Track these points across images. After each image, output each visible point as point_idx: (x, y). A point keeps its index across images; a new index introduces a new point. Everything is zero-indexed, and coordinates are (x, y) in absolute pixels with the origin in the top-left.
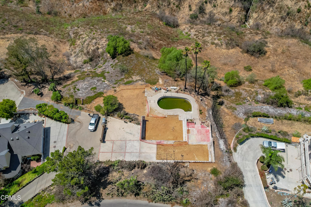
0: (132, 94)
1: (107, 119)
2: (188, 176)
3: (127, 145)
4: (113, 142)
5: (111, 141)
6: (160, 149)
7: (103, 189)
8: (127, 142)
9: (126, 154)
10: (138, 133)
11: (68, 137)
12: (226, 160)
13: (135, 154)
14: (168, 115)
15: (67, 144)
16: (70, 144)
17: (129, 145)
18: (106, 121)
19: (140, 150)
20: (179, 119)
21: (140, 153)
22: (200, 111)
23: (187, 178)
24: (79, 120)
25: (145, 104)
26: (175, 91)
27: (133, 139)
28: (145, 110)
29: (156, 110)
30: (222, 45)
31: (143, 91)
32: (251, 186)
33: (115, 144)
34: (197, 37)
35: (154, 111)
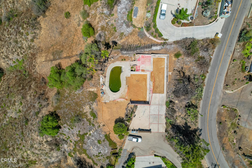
0: (107, 112)
1: (131, 129)
2: (180, 73)
3: (153, 114)
4: (150, 124)
5: (149, 125)
6: (156, 91)
7: (191, 128)
8: (150, 114)
9: (159, 114)
10: (144, 106)
11: (146, 155)
12: (170, 47)
13: (159, 108)
14: (126, 85)
15: (151, 155)
16: (151, 153)
17: (153, 113)
18: (132, 130)
19: (157, 105)
20: (129, 76)
21: (159, 105)
22: (122, 60)
23: (182, 74)
24: (131, 149)
25: (116, 102)
26: (104, 79)
27: (149, 110)
28: (121, 102)
29: (122, 94)
30: (35, 33)
31: (105, 104)
32: (193, 34)
33: (152, 122)
34: (22, 54)
35: (123, 95)
